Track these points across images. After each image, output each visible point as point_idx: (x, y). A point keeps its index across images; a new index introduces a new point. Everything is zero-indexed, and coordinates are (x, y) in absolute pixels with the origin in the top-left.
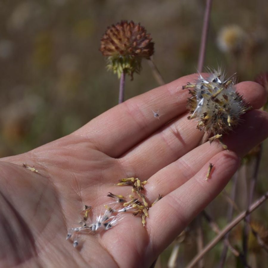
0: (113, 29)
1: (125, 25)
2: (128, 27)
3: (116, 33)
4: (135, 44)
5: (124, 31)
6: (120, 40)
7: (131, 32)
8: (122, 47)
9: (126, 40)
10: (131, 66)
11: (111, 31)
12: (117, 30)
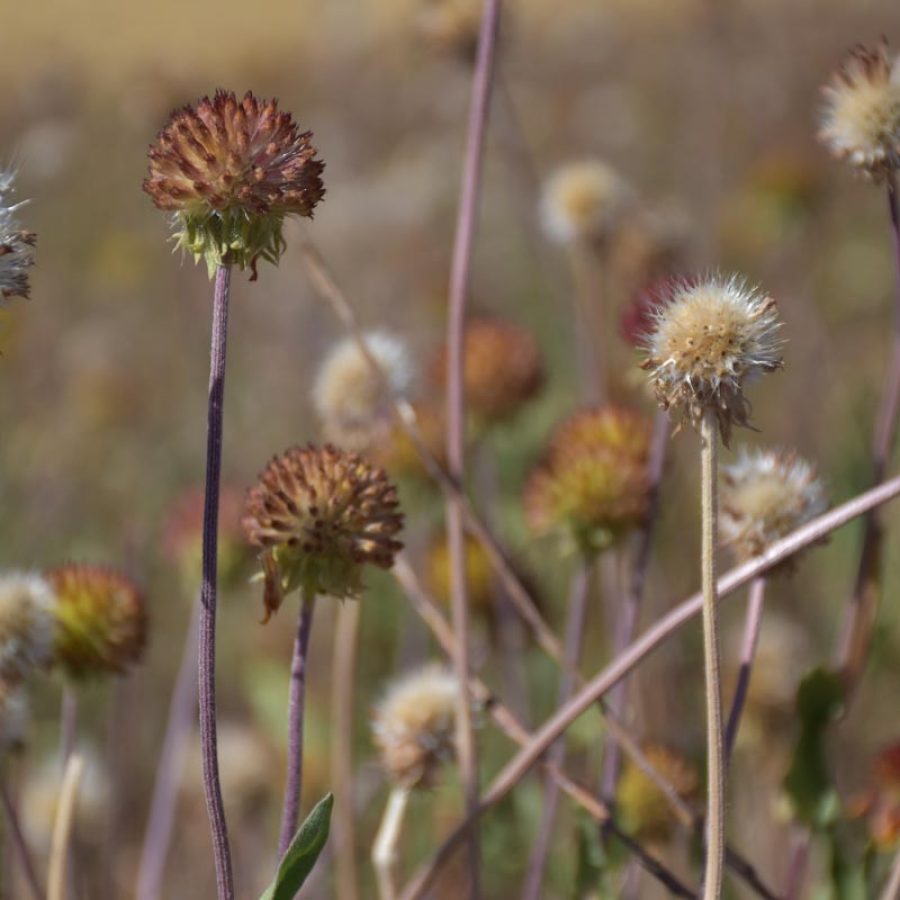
0: (189, 122)
1: (227, 109)
2: (237, 117)
3: (198, 137)
4: (259, 173)
5: (223, 131)
6: (211, 160)
7: (246, 135)
8: (218, 185)
9: (230, 160)
10: (248, 243)
11: (183, 128)
12: (202, 127)
